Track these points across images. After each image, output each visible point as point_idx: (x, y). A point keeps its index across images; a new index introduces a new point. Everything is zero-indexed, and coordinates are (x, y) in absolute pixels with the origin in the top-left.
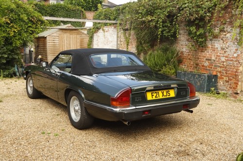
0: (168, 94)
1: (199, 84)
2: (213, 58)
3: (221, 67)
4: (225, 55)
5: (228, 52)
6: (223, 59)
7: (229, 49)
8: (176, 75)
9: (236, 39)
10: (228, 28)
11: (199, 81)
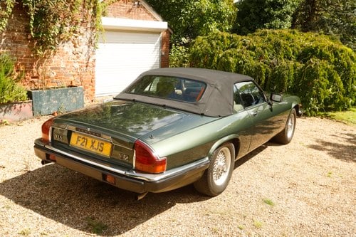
0: (100, 148)
1: (74, 100)
2: (63, 65)
3: (74, 76)
4: (78, 60)
5: (83, 58)
6: (77, 65)
7: (84, 53)
8: (31, 99)
9: (91, 42)
10: (81, 29)
11: (75, 96)
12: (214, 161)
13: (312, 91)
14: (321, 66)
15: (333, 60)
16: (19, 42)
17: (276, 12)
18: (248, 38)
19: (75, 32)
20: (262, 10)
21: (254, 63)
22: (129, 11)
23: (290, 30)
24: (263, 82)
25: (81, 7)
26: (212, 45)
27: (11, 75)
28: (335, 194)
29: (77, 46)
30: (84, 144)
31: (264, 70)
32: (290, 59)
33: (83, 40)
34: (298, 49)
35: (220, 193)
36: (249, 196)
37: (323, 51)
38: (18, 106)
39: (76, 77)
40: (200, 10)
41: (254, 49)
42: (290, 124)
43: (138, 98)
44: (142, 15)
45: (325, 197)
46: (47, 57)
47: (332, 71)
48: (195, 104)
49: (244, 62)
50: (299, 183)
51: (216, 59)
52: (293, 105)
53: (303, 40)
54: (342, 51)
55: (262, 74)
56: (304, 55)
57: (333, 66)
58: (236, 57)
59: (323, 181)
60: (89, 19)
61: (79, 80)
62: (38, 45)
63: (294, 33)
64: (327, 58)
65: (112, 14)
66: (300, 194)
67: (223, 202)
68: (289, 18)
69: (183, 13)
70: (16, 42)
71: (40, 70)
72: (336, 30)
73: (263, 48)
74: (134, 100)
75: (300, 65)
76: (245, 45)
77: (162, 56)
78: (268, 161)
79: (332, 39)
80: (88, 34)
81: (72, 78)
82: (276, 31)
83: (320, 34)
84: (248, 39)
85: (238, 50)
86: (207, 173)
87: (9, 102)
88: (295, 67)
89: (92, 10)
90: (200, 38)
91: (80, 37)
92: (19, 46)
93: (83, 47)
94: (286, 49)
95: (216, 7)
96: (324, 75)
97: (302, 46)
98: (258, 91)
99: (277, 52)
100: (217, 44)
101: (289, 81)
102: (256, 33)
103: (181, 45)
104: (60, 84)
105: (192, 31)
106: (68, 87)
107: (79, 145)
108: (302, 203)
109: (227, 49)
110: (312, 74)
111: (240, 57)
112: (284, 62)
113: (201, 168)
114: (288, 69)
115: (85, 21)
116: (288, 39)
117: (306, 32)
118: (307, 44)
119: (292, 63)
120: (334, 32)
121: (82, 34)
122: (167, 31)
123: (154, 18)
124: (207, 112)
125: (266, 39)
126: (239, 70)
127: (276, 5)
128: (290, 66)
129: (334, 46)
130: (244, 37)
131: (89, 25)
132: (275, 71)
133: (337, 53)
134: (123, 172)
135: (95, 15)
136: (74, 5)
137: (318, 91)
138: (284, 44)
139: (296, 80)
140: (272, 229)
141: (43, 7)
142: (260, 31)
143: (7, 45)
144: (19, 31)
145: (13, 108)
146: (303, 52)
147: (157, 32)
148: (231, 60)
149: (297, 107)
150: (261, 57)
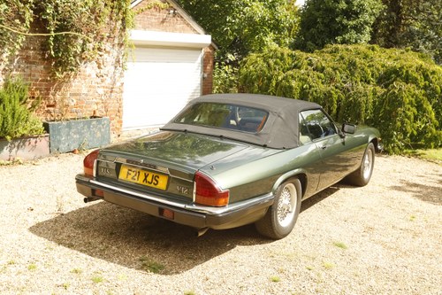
0: (154, 181)
1: (99, 135)
2: (84, 91)
3: (97, 104)
4: (103, 84)
5: (108, 81)
6: (101, 91)
7: (110, 76)
8: (48, 132)
9: (119, 62)
10: (106, 45)
11: (100, 129)
12: (278, 198)
13: (395, 123)
14: (407, 91)
15: (422, 84)
16: (34, 63)
17: (350, 23)
18: (315, 55)
19: (99, 49)
20: (333, 20)
21: (323, 88)
22: (163, 22)
23: (369, 45)
24: (335, 111)
25: (108, 19)
26: (269, 65)
27: (25, 102)
28: (416, 238)
29: (102, 66)
30: (136, 178)
31: (335, 96)
32: (369, 83)
33: (109, 59)
34: (378, 70)
35: (285, 236)
36: (319, 239)
37: (410, 72)
38: (33, 141)
39: (99, 106)
40: (252, 17)
41: (322, 70)
42: (366, 162)
43: (190, 128)
44: (178, 26)
45: (405, 241)
46: (66, 80)
47: (421, 97)
48: (256, 135)
49: (310, 87)
50: (376, 227)
51: (274, 83)
52: (370, 139)
53: (385, 58)
54: (433, 73)
55: (332, 101)
56: (386, 78)
57: (423, 92)
58: (300, 80)
59: (404, 225)
60: (117, 33)
61: (103, 110)
62: (56, 66)
63: (373, 49)
64: (415, 81)
65: (141, 26)
66: (377, 237)
67: (289, 245)
68: (368, 29)
69: (229, 22)
70: (31, 63)
71: (58, 97)
72: (429, 44)
73: (334, 69)
74: (185, 131)
75: (380, 90)
76: (310, 64)
77: (204, 78)
78: (340, 204)
79: (422, 57)
80: (115, 52)
81: (95, 107)
82: (350, 47)
83: (407, 51)
84: (315, 57)
85: (302, 71)
86: (270, 211)
87: (23, 136)
88: (375, 93)
89: (120, 22)
90: (253, 56)
91: (106, 56)
92: (33, 67)
93: (109, 69)
94: (363, 70)
95: (273, 13)
96: (411, 103)
97: (383, 66)
98: (327, 121)
99: (352, 74)
100: (276, 63)
101: (366, 110)
102: (324, 50)
103: (227, 64)
104: (80, 115)
105: (241, 46)
106: (91, 117)
107: (130, 179)
108: (379, 248)
109: (288, 70)
110: (395, 101)
111: (305, 80)
112: (360, 87)
113: (265, 204)
114: (366, 95)
115: (112, 36)
116: (366, 57)
117: (388, 48)
118: (390, 63)
119: (370, 87)
120: (426, 48)
121: (109, 52)
122: (211, 46)
123: (194, 30)
124: (269, 143)
125: (338, 58)
126: (304, 96)
127: (350, 13)
128: (369, 92)
129: (424, 66)
130: (309, 55)
131: (116, 41)
132: (349, 97)
133: (427, 75)
134: (182, 206)
135: (125, 28)
136: (100, 17)
137: (403, 122)
138: (361, 63)
139: (376, 109)
140: (343, 270)
141: (64, 20)
142: (330, 47)
143: (19, 67)
144: (34, 49)
145: (27, 143)
146: (385, 73)
147: (198, 48)
148: (294, 84)
149: (375, 141)
150: (332, 79)
